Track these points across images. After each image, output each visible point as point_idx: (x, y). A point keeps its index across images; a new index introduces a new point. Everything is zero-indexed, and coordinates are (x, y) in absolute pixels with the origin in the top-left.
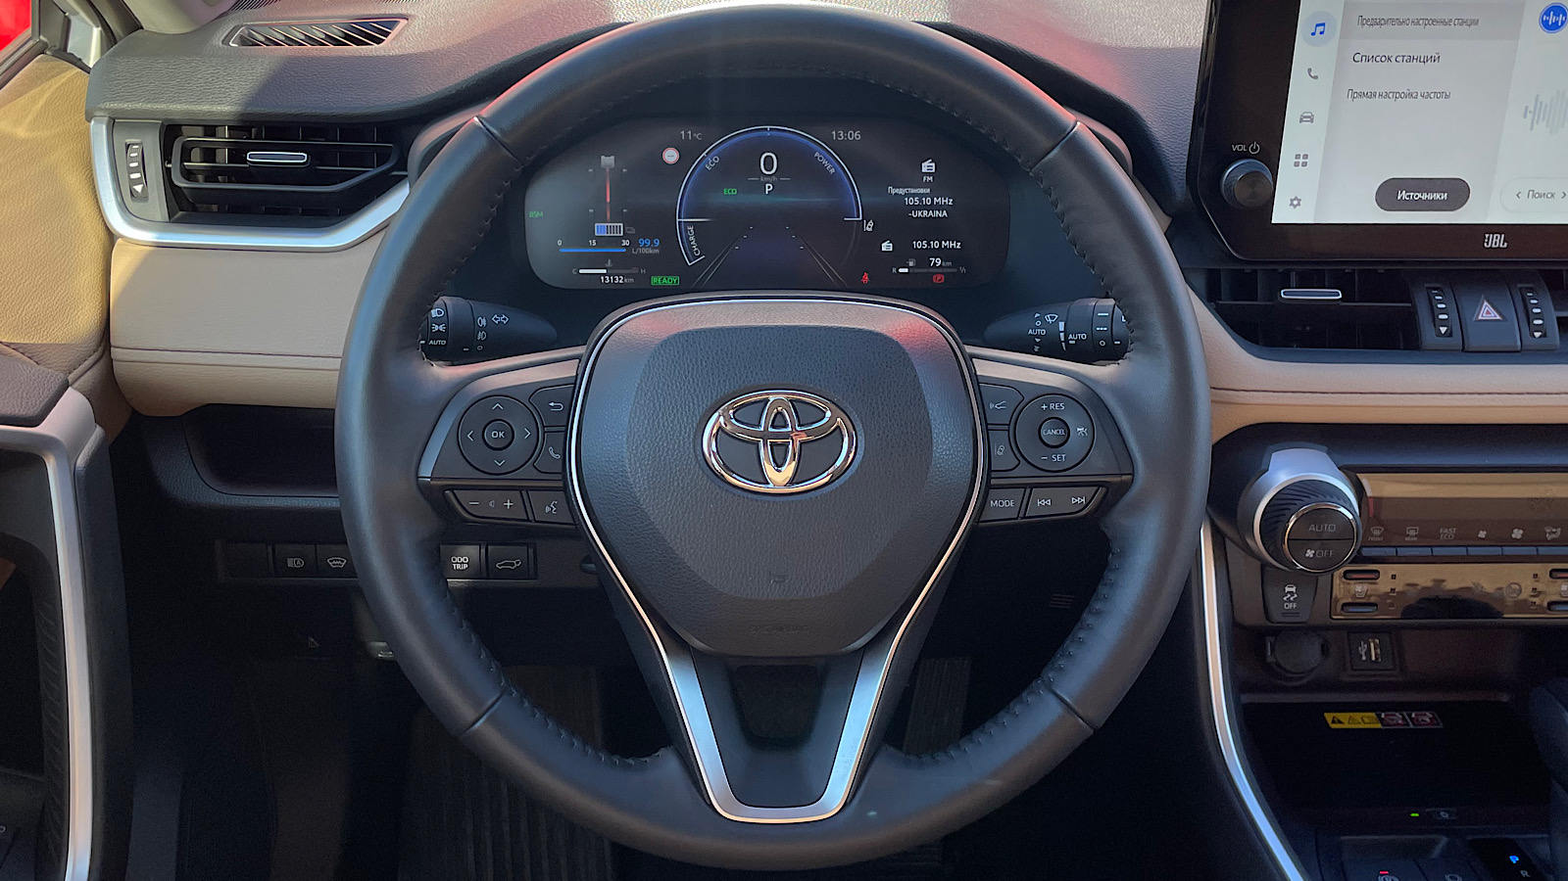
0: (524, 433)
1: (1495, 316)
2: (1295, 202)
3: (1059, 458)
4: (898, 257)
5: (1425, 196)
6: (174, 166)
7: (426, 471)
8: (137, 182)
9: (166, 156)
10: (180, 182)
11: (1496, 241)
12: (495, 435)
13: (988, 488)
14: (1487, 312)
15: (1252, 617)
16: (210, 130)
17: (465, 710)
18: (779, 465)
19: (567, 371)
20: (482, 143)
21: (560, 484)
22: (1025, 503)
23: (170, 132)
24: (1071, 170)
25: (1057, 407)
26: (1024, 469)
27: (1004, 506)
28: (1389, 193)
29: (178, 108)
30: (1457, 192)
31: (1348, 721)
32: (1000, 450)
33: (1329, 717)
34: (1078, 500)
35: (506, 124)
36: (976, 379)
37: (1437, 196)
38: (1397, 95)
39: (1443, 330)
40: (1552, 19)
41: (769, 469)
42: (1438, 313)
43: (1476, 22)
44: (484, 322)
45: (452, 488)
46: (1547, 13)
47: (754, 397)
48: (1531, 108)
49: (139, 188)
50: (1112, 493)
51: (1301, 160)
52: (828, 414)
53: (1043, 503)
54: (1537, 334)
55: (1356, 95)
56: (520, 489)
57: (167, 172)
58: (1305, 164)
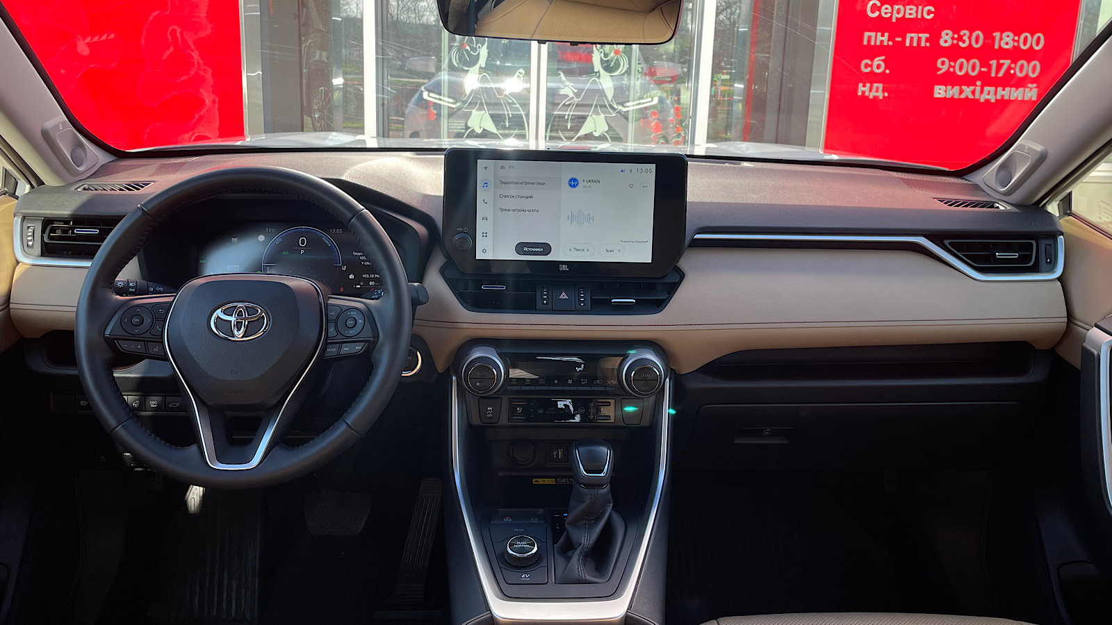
0: (148, 320)
1: (566, 297)
2: (484, 251)
3: (352, 332)
4: (355, 281)
5: (534, 250)
6: (46, 236)
7: (108, 332)
8: (30, 240)
9: (43, 232)
10: (46, 240)
11: (564, 268)
12: (135, 320)
13: (326, 344)
14: (564, 296)
15: (476, 421)
16: (66, 222)
17: (112, 421)
18: (239, 330)
19: (170, 299)
20: (140, 213)
21: (160, 340)
22: (340, 349)
23: (47, 223)
24: (359, 226)
25: (353, 313)
26: (339, 336)
27: (332, 350)
28: (521, 248)
29: (49, 212)
30: (546, 248)
31: (541, 481)
32: (332, 330)
33: (534, 480)
34: (358, 348)
35: (149, 207)
36: (327, 305)
37: (539, 250)
38: (520, 211)
39: (545, 302)
40: (573, 183)
41: (236, 332)
42: (543, 297)
43: (544, 184)
44: (152, 289)
45: (117, 339)
46: (570, 181)
47: (235, 304)
48: (570, 216)
49: (30, 243)
50: (371, 346)
51: (485, 235)
52: (259, 311)
53: (346, 349)
54: (582, 304)
55: (502, 210)
56: (145, 341)
57: (42, 237)
58: (486, 236)
